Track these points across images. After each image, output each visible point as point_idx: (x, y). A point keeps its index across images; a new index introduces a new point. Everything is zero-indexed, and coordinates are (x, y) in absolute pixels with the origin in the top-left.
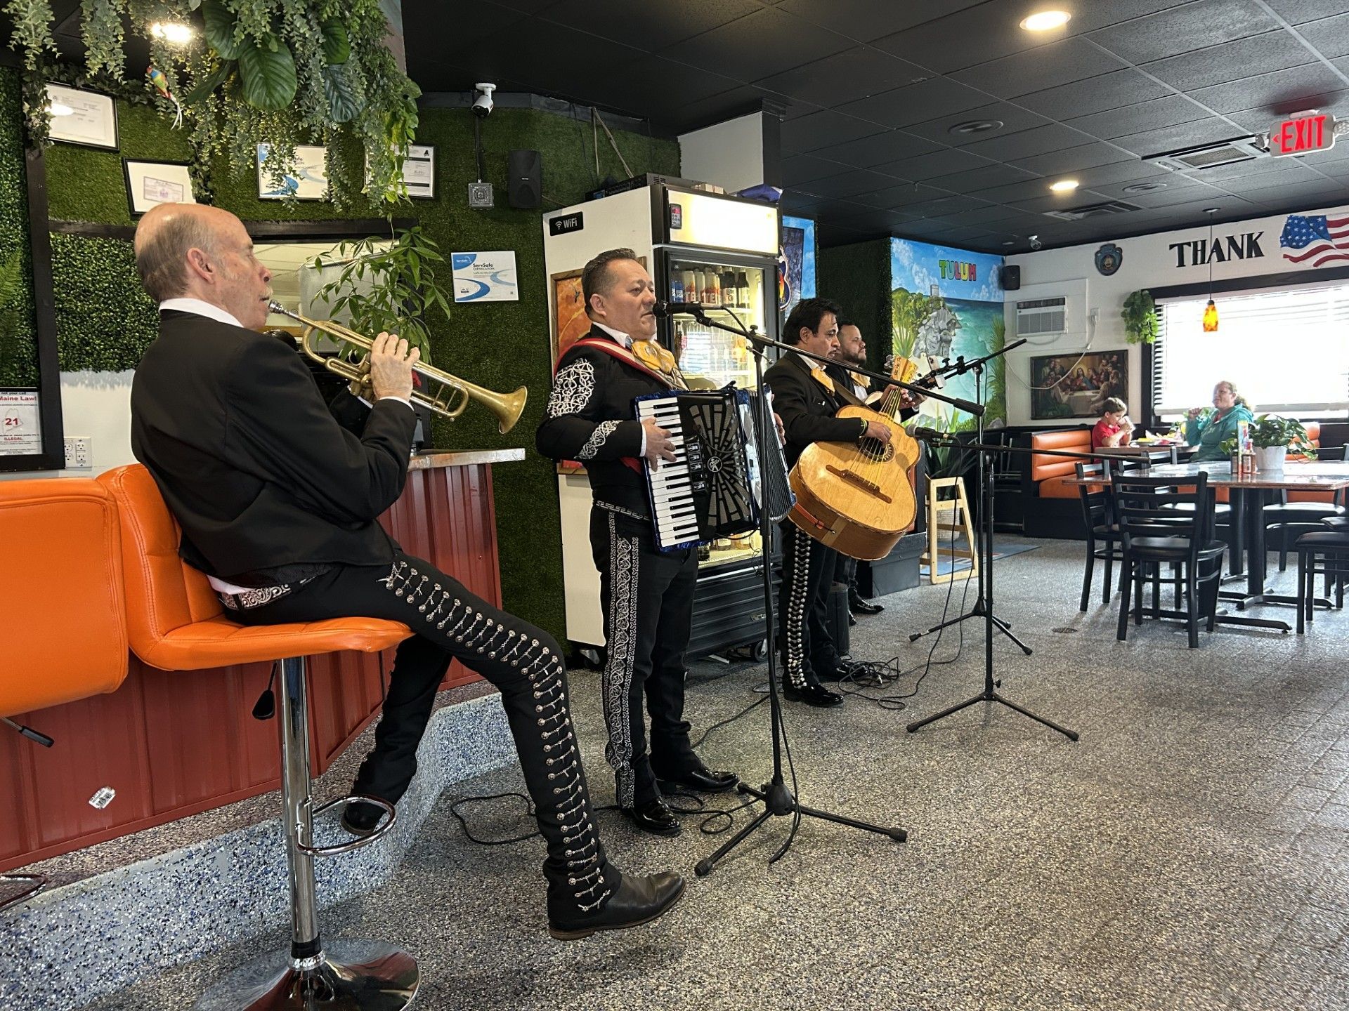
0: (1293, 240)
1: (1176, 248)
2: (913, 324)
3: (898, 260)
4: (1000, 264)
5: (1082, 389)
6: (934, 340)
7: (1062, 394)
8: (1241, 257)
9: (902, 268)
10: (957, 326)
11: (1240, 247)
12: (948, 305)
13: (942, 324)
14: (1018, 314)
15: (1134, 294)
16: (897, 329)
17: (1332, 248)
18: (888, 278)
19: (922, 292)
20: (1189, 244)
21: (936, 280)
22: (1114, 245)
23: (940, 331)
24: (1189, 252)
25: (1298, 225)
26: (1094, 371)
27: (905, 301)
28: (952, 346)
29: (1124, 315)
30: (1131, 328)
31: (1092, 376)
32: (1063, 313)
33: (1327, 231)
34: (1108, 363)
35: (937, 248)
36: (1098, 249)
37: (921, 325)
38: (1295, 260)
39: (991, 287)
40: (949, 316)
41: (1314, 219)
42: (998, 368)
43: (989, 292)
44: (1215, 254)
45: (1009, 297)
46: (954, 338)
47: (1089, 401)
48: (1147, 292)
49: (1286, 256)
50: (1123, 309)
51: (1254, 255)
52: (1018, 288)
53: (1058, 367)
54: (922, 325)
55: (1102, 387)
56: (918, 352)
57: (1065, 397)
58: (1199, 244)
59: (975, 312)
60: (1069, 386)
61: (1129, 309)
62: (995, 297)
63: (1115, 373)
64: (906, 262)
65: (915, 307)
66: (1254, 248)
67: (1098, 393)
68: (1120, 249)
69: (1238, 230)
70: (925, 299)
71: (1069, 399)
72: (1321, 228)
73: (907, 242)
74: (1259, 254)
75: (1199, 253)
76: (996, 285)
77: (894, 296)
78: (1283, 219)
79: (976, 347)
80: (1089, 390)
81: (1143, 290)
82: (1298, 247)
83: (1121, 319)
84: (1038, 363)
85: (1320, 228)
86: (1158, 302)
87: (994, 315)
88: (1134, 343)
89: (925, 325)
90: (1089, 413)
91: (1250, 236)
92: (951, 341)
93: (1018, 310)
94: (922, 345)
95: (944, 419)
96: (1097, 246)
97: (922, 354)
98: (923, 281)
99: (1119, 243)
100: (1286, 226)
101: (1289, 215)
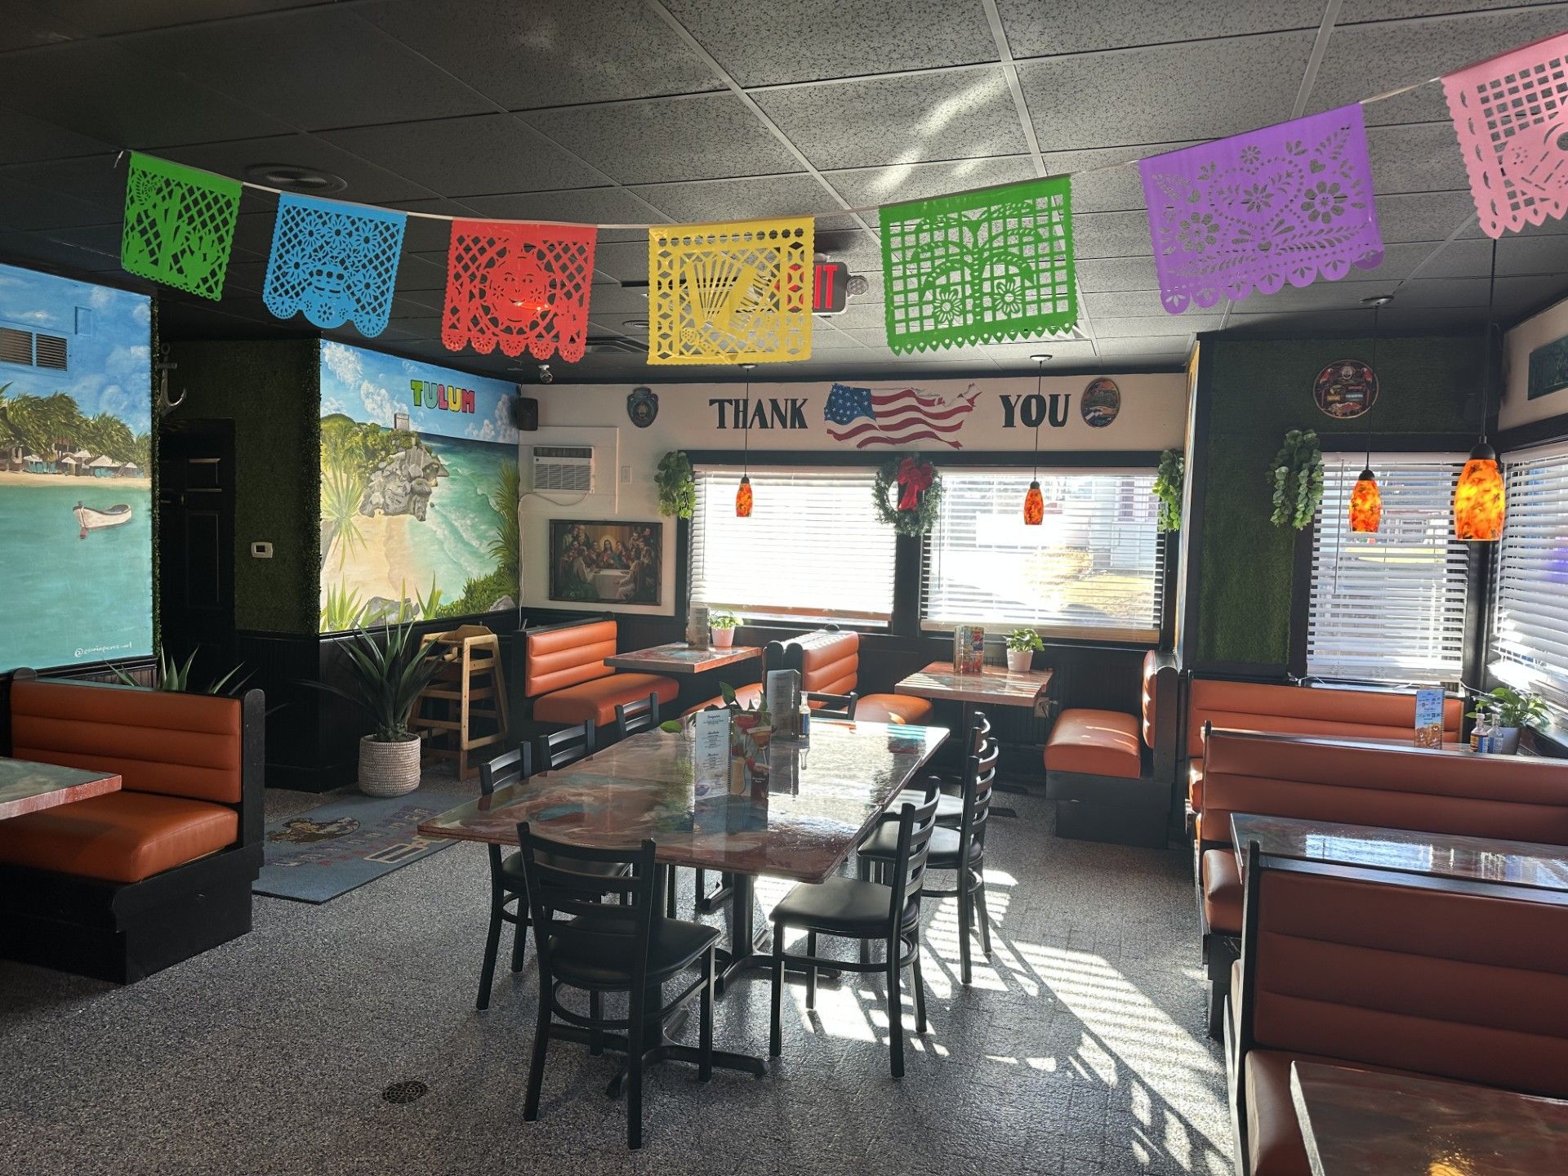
0: (837, 413)
1: (717, 404)
2: (360, 467)
3: (332, 374)
4: (514, 394)
5: (609, 567)
6: (400, 491)
7: (587, 571)
8: (785, 426)
9: (341, 385)
10: (440, 472)
11: (784, 413)
12: (424, 443)
13: (414, 470)
14: (535, 462)
15: (670, 455)
16: (330, 474)
17: (876, 428)
18: (314, 398)
19: (380, 423)
20: (730, 402)
21: (405, 408)
22: (649, 390)
23: (411, 479)
24: (729, 410)
25: (843, 397)
26: (624, 545)
27: (345, 434)
28: (431, 499)
29: (657, 479)
30: (666, 497)
31: (621, 552)
32: (588, 468)
33: (871, 408)
34: (639, 537)
35: (407, 363)
36: (631, 392)
37: (376, 469)
38: (839, 437)
39: (499, 423)
40: (425, 459)
41: (858, 391)
42: (508, 530)
43: (495, 429)
44: (757, 418)
45: (526, 438)
46: (434, 490)
47: (616, 582)
48: (683, 454)
49: (830, 432)
50: (657, 472)
51: (797, 425)
52: (535, 429)
53: (582, 538)
54: (379, 469)
55: (632, 566)
56: (369, 508)
57: (589, 575)
58: (741, 403)
59: (472, 455)
60: (593, 562)
61: (663, 472)
62: (504, 436)
63: (647, 551)
64: (349, 378)
65: (365, 444)
66: (797, 418)
67: (627, 573)
68: (656, 397)
69: (783, 392)
70: (385, 433)
71: (594, 577)
72: (866, 403)
73: (351, 349)
74: (803, 425)
75: (741, 414)
76: (506, 421)
77: (323, 426)
78: (826, 388)
79: (473, 502)
80: (616, 568)
81: (679, 451)
82: (841, 422)
83: (655, 484)
84: (559, 529)
85: (864, 403)
86: (696, 468)
87: (502, 460)
88: (668, 515)
89: (382, 470)
90: (617, 597)
91: (794, 402)
92: (430, 493)
93: (535, 458)
94: (377, 498)
95: (414, 602)
96: (628, 389)
97: (377, 511)
98: (381, 406)
99: (655, 388)
100: (831, 395)
101: (833, 383)
